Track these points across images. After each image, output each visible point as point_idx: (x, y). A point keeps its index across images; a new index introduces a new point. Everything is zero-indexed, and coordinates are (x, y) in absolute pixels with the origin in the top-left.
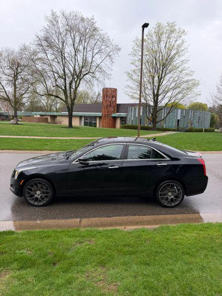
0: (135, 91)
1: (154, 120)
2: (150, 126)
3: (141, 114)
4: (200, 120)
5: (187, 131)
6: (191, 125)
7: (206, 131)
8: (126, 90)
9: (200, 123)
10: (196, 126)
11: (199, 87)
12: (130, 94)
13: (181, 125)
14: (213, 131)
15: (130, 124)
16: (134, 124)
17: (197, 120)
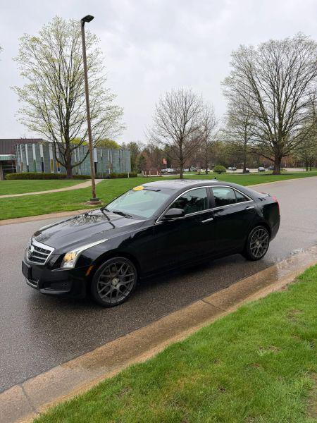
0: (36, 119)
1: (68, 165)
2: (59, 172)
3: (42, 156)
4: (121, 162)
5: (108, 178)
6: (112, 168)
7: (131, 176)
8: (21, 116)
9: (121, 167)
10: (118, 171)
11: (123, 117)
12: (28, 123)
13: (99, 170)
14: (135, 176)
15: (24, 171)
16: (32, 171)
17: (117, 162)
